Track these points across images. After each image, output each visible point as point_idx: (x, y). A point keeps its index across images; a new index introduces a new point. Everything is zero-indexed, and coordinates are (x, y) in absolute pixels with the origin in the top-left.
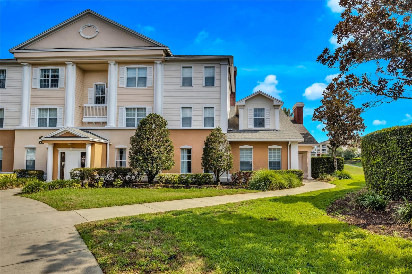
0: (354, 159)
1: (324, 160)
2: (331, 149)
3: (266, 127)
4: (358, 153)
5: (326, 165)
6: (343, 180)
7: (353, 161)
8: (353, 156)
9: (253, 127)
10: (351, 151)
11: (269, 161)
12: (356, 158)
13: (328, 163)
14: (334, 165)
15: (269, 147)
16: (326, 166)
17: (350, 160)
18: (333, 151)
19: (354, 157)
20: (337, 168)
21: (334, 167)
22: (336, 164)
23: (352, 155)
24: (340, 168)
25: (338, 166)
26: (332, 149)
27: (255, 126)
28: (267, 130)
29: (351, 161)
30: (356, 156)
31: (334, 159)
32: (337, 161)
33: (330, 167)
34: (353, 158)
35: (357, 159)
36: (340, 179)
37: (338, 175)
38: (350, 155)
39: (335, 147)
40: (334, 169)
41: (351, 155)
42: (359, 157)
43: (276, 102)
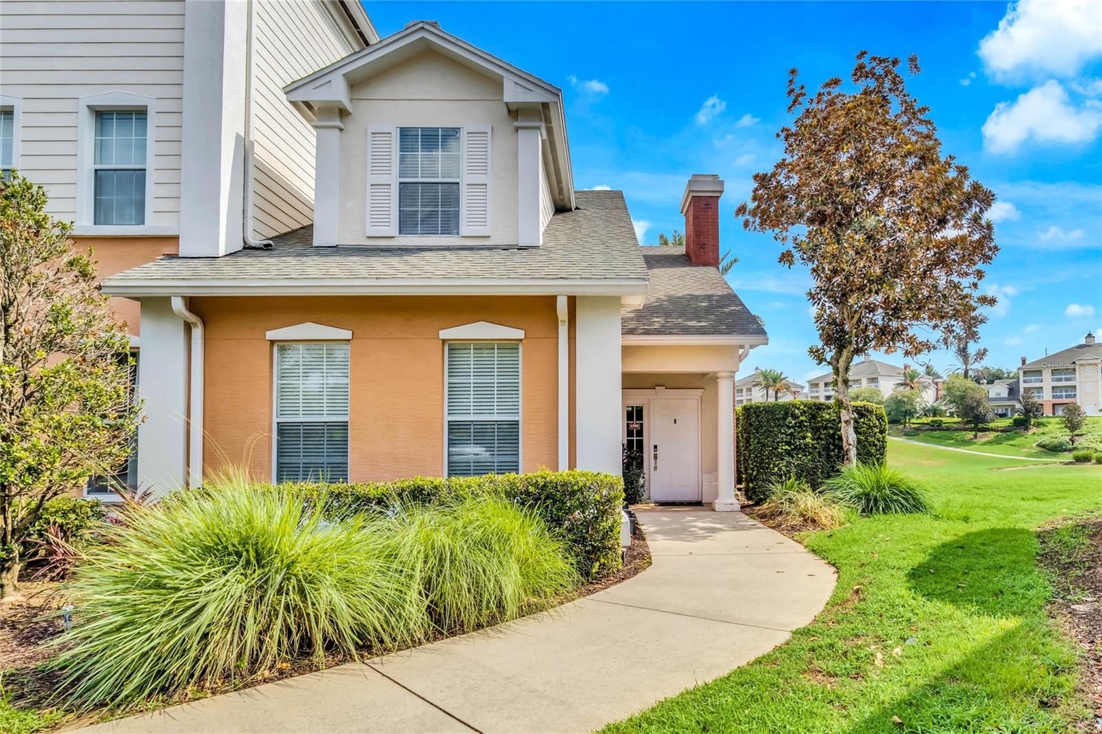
0: (912, 421)
1: (795, 417)
2: (829, 363)
3: (465, 229)
4: (923, 405)
5: (804, 438)
6: (882, 517)
7: (910, 428)
8: (910, 413)
9: (394, 229)
10: (905, 399)
11: (447, 418)
12: (918, 418)
13: (815, 430)
14: (840, 439)
15: (444, 334)
16: (806, 445)
17: (901, 424)
18: (837, 371)
19: (913, 417)
20: (853, 453)
21: (841, 448)
22: (849, 436)
23: (906, 412)
24: (871, 453)
25: (859, 441)
26: (834, 363)
27: (406, 224)
28: (471, 249)
29: (905, 426)
30: (917, 413)
31: (843, 412)
32: (856, 421)
33: (826, 448)
34: (909, 420)
35: (919, 421)
36: (868, 511)
37: (859, 490)
38: (902, 412)
39: (845, 353)
40: (842, 456)
41: (904, 409)
42: (926, 415)
43: (520, 90)
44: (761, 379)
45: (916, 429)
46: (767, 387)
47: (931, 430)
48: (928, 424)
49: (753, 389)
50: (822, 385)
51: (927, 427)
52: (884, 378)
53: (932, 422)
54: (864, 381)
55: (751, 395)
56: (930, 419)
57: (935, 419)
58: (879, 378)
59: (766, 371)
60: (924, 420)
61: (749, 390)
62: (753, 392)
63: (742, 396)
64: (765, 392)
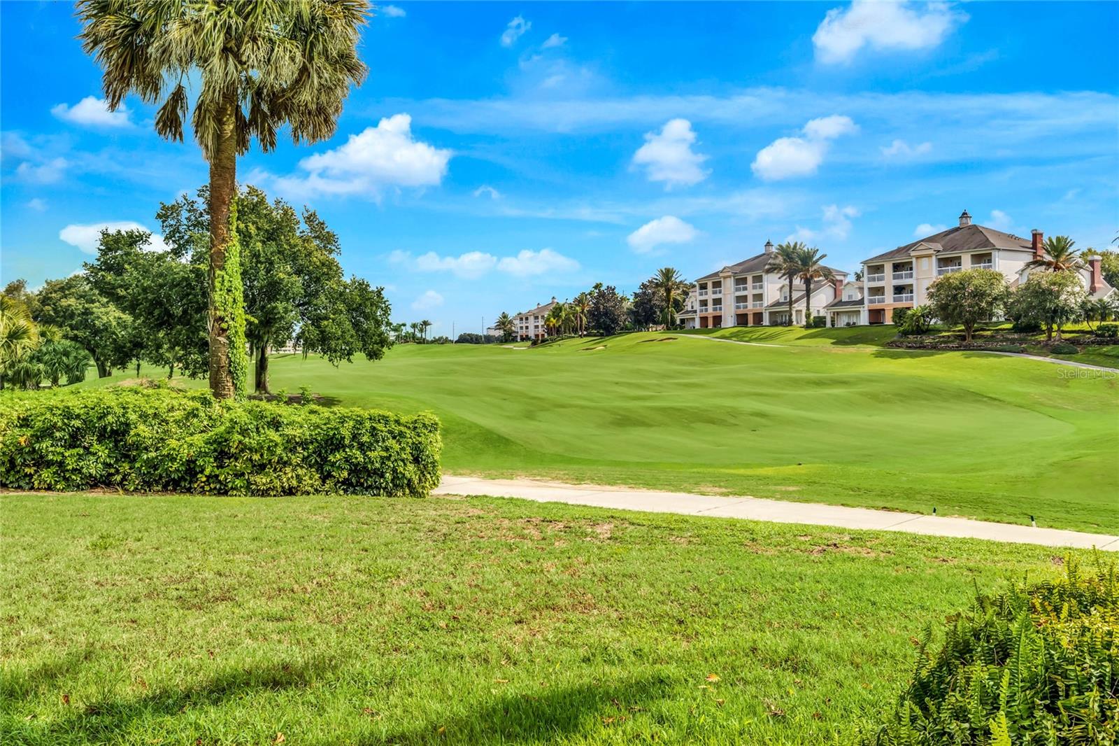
44: (780, 260)
45: (1073, 342)
46: (791, 274)
47: (1100, 343)
48: (1091, 332)
49: (765, 277)
50: (888, 268)
51: (1093, 338)
52: (1001, 253)
53: (1100, 328)
54: (966, 260)
55: (761, 287)
56: (1095, 325)
57: (1103, 323)
58: (995, 254)
59: (788, 246)
60: (1085, 326)
61: (758, 279)
62: (765, 284)
63: (745, 289)
64: (787, 282)
